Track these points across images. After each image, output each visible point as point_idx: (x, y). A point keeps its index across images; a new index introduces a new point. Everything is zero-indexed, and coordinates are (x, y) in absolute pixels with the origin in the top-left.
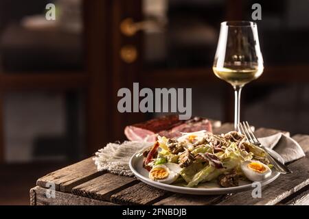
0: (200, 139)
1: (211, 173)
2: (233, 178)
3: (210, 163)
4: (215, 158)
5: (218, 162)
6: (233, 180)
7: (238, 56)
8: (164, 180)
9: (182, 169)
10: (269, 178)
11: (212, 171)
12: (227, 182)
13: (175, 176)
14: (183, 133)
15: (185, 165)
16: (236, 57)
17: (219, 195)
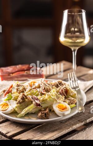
0: (37, 85)
1: (34, 109)
2: (45, 113)
3: (34, 103)
4: (37, 99)
5: (38, 102)
6: (45, 114)
7: (75, 29)
8: (4, 112)
9: (16, 105)
10: (68, 115)
11: (34, 108)
12: (41, 115)
13: (11, 110)
14: (29, 80)
15: (19, 103)
16: (73, 29)
17: (34, 124)
